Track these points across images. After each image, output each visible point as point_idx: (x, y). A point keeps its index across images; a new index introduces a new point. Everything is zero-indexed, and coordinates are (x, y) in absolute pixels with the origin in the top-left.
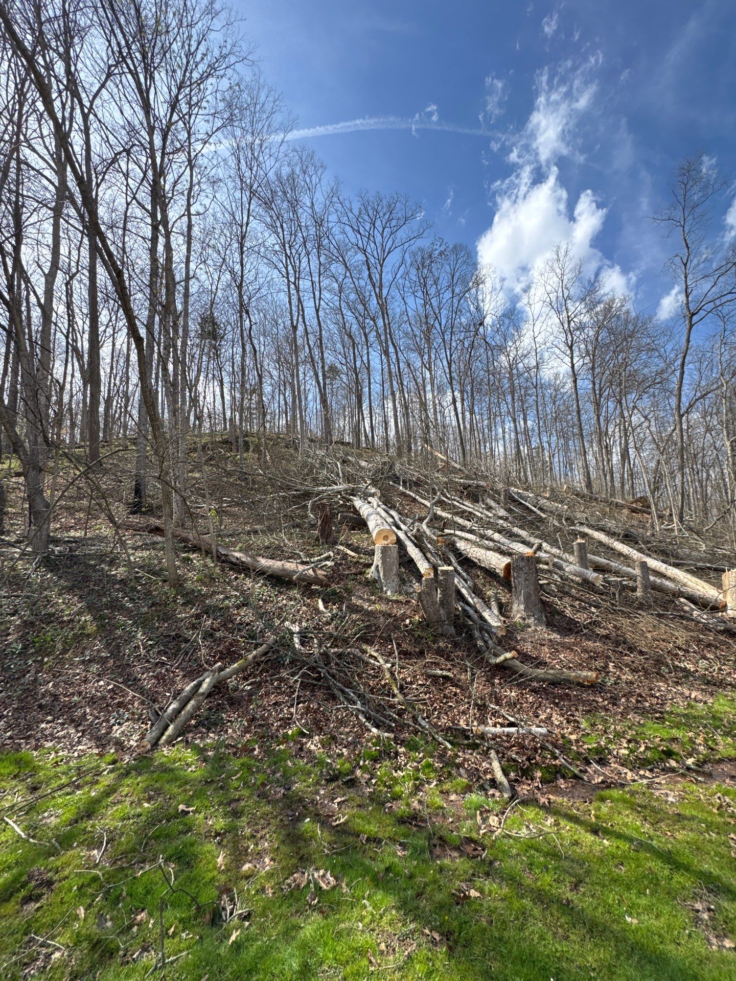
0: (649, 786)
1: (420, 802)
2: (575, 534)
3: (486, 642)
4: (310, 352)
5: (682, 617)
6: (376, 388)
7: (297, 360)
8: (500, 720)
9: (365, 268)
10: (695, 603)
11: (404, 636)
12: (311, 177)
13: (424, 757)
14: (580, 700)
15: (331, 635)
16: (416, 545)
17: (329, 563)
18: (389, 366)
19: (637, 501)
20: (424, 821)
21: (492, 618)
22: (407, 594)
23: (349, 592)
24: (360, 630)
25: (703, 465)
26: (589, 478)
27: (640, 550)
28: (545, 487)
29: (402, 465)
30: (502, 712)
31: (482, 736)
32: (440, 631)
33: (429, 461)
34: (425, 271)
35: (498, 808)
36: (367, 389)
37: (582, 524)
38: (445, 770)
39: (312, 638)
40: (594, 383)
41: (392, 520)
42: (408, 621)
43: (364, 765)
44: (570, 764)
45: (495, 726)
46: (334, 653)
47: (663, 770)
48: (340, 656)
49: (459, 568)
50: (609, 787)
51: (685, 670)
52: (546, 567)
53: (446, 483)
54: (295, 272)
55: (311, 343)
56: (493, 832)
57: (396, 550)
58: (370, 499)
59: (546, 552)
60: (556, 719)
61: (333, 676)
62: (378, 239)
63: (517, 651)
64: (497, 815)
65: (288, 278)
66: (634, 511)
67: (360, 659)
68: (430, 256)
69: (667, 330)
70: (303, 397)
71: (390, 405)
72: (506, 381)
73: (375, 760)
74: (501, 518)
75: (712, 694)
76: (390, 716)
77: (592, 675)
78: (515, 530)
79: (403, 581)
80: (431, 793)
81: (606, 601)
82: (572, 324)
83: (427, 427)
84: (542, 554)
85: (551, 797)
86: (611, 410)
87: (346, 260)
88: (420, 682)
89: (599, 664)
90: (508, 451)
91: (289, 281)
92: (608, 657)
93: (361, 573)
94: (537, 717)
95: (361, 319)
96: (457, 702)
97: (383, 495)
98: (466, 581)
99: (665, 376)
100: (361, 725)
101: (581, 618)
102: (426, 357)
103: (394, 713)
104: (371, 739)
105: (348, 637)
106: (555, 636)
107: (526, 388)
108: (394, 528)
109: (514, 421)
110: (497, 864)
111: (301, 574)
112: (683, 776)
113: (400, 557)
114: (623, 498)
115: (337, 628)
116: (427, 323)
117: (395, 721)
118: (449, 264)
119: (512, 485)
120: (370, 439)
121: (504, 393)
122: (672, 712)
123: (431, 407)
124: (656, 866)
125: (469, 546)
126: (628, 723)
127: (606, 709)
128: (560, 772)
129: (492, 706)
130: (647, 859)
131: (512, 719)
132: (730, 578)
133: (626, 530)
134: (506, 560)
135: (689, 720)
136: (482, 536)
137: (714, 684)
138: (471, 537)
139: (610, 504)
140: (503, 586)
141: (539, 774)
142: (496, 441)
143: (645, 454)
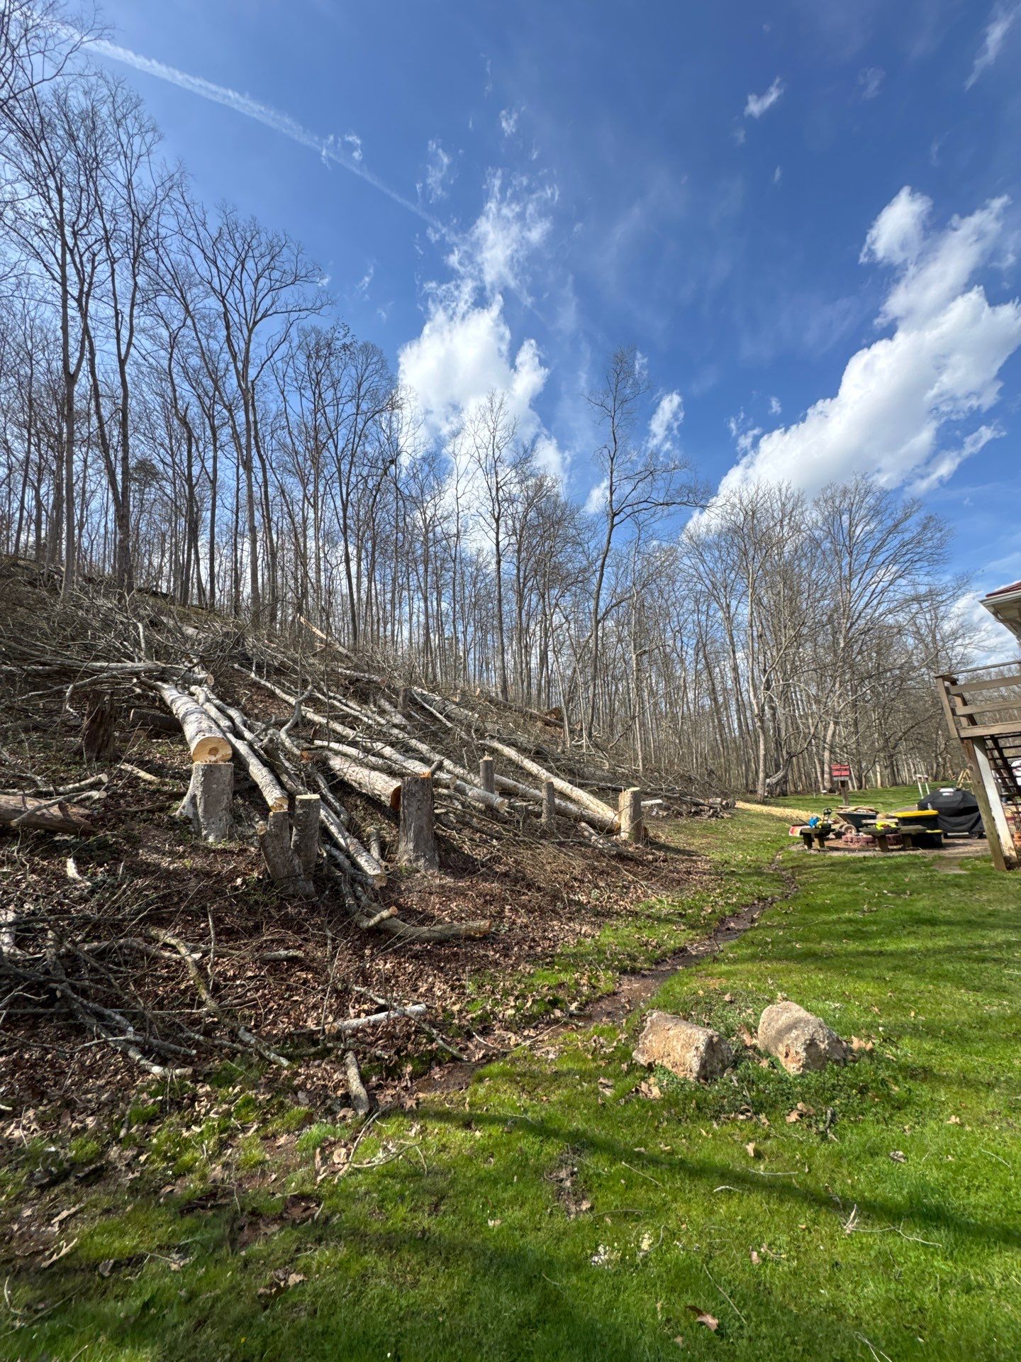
0: (531, 1048)
1: (226, 1166)
2: (484, 749)
3: (357, 899)
4: (101, 427)
5: (581, 844)
6: (225, 515)
7: (71, 433)
8: (365, 1007)
9: (221, 323)
10: (594, 827)
11: (231, 905)
12: (130, 136)
13: (242, 1091)
14: (470, 959)
15: (87, 920)
16: (265, 763)
17: (95, 794)
18: (250, 486)
19: (551, 713)
20: (231, 1193)
21: (370, 864)
22: (243, 838)
23: (135, 842)
24: (148, 905)
25: (613, 678)
26: (505, 680)
27: (549, 769)
28: (456, 689)
29: (258, 640)
30: (371, 994)
31: (338, 1036)
32: (291, 890)
33: (302, 638)
34: (321, 364)
35: (347, 1134)
36: (209, 514)
37: (492, 737)
38: (275, 1102)
39: (44, 930)
40: (519, 569)
41: (228, 723)
42: (239, 881)
43: (128, 1135)
44: (449, 1044)
45: (358, 1016)
46: (88, 951)
47: (548, 1023)
48: (101, 955)
49: (330, 797)
50: (490, 1061)
51: (579, 903)
52: (445, 791)
53: (323, 673)
54: (82, 281)
55: (105, 413)
56: (334, 1173)
57: (230, 770)
58: (193, 688)
59: (449, 772)
60: (439, 988)
61: (83, 993)
62: (249, 288)
63: (399, 907)
64: (345, 1146)
65: (64, 285)
66: (547, 723)
67: (143, 954)
68: (329, 346)
69: (593, 525)
70: (78, 501)
71: (247, 546)
72: (418, 545)
73: (151, 1120)
74: (395, 726)
75: (600, 927)
76: (189, 1038)
77: (484, 924)
78: (414, 742)
79: (238, 819)
80: (248, 1145)
81: (508, 831)
82: (501, 493)
83: (304, 586)
84: (443, 776)
85: (421, 1095)
86: (533, 604)
87: (189, 298)
88: (250, 974)
89: (493, 909)
90: (415, 637)
91: (65, 292)
92: (505, 899)
93: (162, 809)
94: (416, 991)
95: (207, 402)
96: (306, 993)
97: (218, 683)
98: (338, 814)
99: (587, 575)
100: (131, 1067)
101: (480, 854)
102: (311, 487)
103: (198, 1032)
104: (149, 1086)
105: (124, 920)
106: (448, 881)
107: (443, 560)
108: (230, 736)
109: (426, 600)
110: (335, 1220)
111: (33, 813)
112: (566, 1024)
113: (237, 781)
114: (539, 709)
115: (100, 906)
116: (316, 439)
117: (197, 1045)
118: (356, 367)
119: (415, 683)
120: (208, 593)
121: (415, 561)
122: (562, 954)
123: (313, 561)
124: (528, 1143)
125: (347, 765)
126: (518, 976)
127: (497, 964)
128: (434, 1059)
129: (357, 988)
130: (519, 1139)
131: (381, 1001)
132: (625, 798)
133: (538, 746)
134: (396, 783)
135: (576, 961)
136: (367, 751)
137: (602, 915)
138: (352, 751)
139: (526, 715)
140: (389, 818)
141: (409, 1069)
142: (400, 623)
143: (562, 660)
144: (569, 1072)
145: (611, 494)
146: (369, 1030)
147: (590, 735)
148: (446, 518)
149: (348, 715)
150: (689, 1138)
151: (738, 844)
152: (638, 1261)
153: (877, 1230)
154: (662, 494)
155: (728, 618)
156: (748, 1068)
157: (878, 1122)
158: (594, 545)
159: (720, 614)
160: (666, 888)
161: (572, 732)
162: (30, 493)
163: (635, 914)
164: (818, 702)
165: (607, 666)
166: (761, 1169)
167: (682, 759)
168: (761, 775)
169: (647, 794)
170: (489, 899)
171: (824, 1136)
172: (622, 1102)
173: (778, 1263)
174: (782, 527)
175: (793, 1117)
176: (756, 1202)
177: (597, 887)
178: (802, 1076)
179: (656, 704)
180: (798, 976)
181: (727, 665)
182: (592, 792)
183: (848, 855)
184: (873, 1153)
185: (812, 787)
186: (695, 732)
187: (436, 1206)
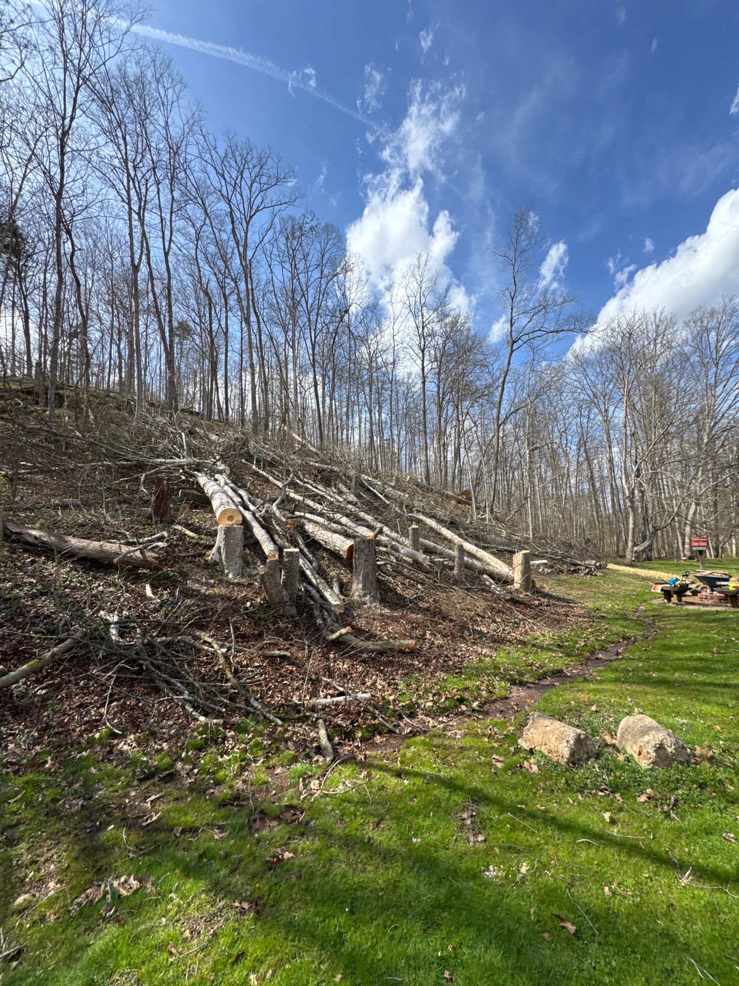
0: (444, 729)
1: (245, 782)
2: (412, 520)
3: (324, 620)
4: (155, 300)
5: (483, 590)
6: (234, 357)
7: (137, 307)
8: (330, 692)
9: (228, 220)
10: (493, 579)
11: (244, 619)
12: (166, 90)
13: (253, 737)
14: (402, 666)
15: (159, 623)
16: (263, 527)
17: (161, 544)
18: (250, 335)
19: (462, 494)
20: (248, 799)
21: (333, 597)
22: (250, 576)
23: (185, 575)
24: (194, 616)
25: (511, 468)
26: (428, 470)
27: (460, 536)
28: (392, 476)
29: (257, 443)
30: (334, 683)
31: (313, 709)
32: (281, 612)
33: (285, 441)
34: (295, 243)
35: (320, 772)
36: (223, 356)
37: (418, 511)
38: (274, 746)
39: (134, 628)
40: (439, 387)
41: (239, 500)
42: (248, 604)
43: (187, 756)
44: (387, 721)
45: (326, 697)
46: (160, 642)
47: (456, 714)
48: (168, 645)
49: (306, 550)
50: (414, 735)
51: (480, 632)
52: (384, 549)
53: (301, 465)
54: (140, 200)
55: (157, 291)
56: (311, 795)
57: (241, 531)
58: (217, 476)
59: (387, 535)
60: (380, 684)
61: (158, 667)
62: (246, 192)
63: (353, 627)
64: (318, 779)
65: (129, 204)
66: (459, 502)
67: (192, 647)
68: (301, 228)
69: (495, 352)
70: (143, 352)
71: (249, 378)
72: (365, 372)
73: (200, 749)
74: (350, 503)
75: (496, 650)
76: (221, 701)
77: (411, 642)
78: (362, 514)
79: (247, 563)
80: (258, 772)
81: (430, 579)
82: (426, 329)
83: (286, 405)
84: (383, 538)
85: (368, 752)
86: (450, 413)
87: (207, 204)
88: (256, 664)
89: (418, 632)
90: (363, 439)
91: (130, 208)
92: (426, 626)
93: (200, 555)
94: (364, 684)
95: (220, 276)
96: (292, 679)
97: (232, 472)
98: (311, 562)
99: (491, 390)
100: (187, 715)
101: (409, 594)
102: (290, 334)
103: (226, 698)
104: (198, 728)
105: (180, 624)
106: (386, 611)
107: (383, 382)
108: (241, 508)
109: (370, 412)
110: (312, 823)
111: (125, 556)
112: (469, 716)
113: (246, 538)
114: (453, 491)
115: (166, 615)
116: (293, 298)
117: (226, 706)
118: (320, 243)
119: (363, 472)
120: (224, 411)
121: (363, 384)
122: (468, 667)
123: (292, 386)
124: (440, 792)
125: (317, 529)
126: (435, 680)
127: (420, 670)
128: (376, 730)
129: (325, 679)
130: (434, 788)
131: (341, 689)
132: (518, 558)
133: (452, 518)
134: (350, 542)
135: (478, 672)
136: (330, 520)
137: (498, 641)
138: (320, 520)
139: (442, 495)
140: (345, 567)
141: (359, 734)
142: (353, 429)
143: (471, 454)
144: (471, 748)
145: (512, 326)
146: (333, 707)
147: (492, 511)
148: (385, 351)
149: (317, 495)
150: (559, 803)
151: (608, 596)
152: (518, 879)
153: (707, 886)
154: (553, 324)
155: (605, 421)
156: (607, 759)
157: (714, 810)
158: (497, 367)
159: (600, 418)
160: (549, 626)
161: (478, 508)
162: (114, 348)
163: (524, 643)
164: (682, 487)
165: (506, 459)
166: (614, 831)
167: (565, 530)
168: (630, 544)
169: (535, 555)
170: (415, 625)
171: (667, 815)
172: (510, 773)
173: (625, 897)
174: (655, 345)
175: (643, 798)
176: (610, 853)
177: (494, 622)
178: (651, 770)
179: (544, 488)
180: (653, 695)
181: (604, 458)
182: (492, 553)
183: (703, 609)
184: (708, 832)
185: (673, 555)
186: (575, 509)
187: (378, 824)
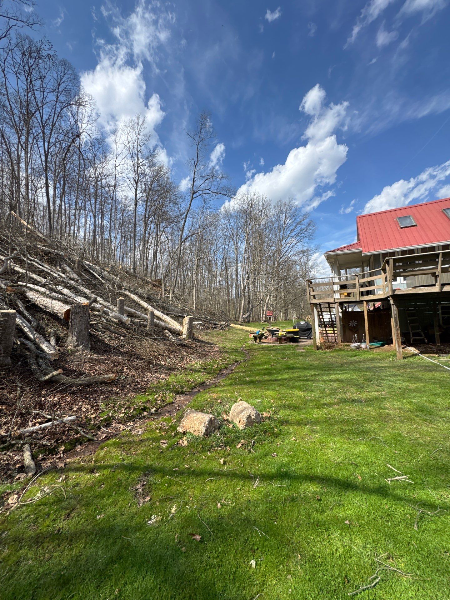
0: (130, 430)
2: (120, 294)
3: (39, 366)
5: (164, 339)
8: (39, 420)
10: (171, 332)
14: (102, 392)
19: (156, 281)
21: (48, 348)
25: (186, 268)
26: (134, 264)
27: (153, 306)
28: (109, 264)
30: (43, 413)
31: (20, 437)
34: (31, 61)
35: (20, 487)
37: (126, 289)
40: (146, 210)
44: (87, 433)
45: (34, 425)
47: (140, 419)
49: (25, 312)
50: (108, 439)
51: (160, 365)
52: (97, 313)
53: (28, 247)
56: (8, 509)
59: (100, 304)
60: (85, 406)
63: (64, 369)
64: (18, 493)
66: (154, 286)
72: (92, 187)
75: (169, 375)
77: (112, 376)
78: (81, 288)
81: (130, 333)
82: (140, 169)
84: (96, 305)
85: (68, 460)
86: (152, 229)
89: (118, 369)
90: (87, 235)
92: (125, 364)
94: (71, 410)
98: (30, 322)
101: (114, 343)
106: (95, 356)
107: (106, 198)
109: (95, 217)
112: (149, 418)
114: (151, 279)
116: (27, 109)
118: (57, 72)
119: (86, 259)
121: (89, 195)
122: (150, 387)
124: (122, 475)
125: (38, 295)
126: (128, 399)
127: (117, 393)
128: (79, 441)
129: (34, 412)
130: (118, 474)
131: (49, 417)
132: (186, 320)
133: (149, 295)
134: (68, 307)
135: (157, 389)
136: (51, 289)
137: (171, 369)
138: (43, 289)
139: (143, 280)
140: (63, 325)
141: (63, 448)
142: (79, 227)
143: (164, 257)
144: (148, 439)
145: (194, 183)
146: (40, 432)
147: (173, 292)
148: (108, 176)
149: (43, 271)
150: (197, 461)
151: (230, 340)
152: (169, 518)
153: (265, 484)
154: (216, 189)
155: (236, 249)
156: (224, 428)
157: (269, 443)
158: (184, 205)
159: (234, 247)
160: (200, 358)
161: (165, 290)
163: (185, 369)
164: (265, 287)
165: (184, 263)
166: (225, 468)
167: (211, 306)
168: (241, 314)
169: (196, 319)
170: (118, 364)
171: (250, 452)
172: (170, 449)
173: (227, 506)
174: (261, 214)
175: (240, 445)
176: (222, 482)
177: (170, 358)
178: (244, 429)
179: (203, 282)
180: (246, 390)
181: (234, 268)
182: (172, 317)
183: (268, 345)
184: (266, 455)
185: (259, 319)
186: (218, 295)
187: (69, 515)
